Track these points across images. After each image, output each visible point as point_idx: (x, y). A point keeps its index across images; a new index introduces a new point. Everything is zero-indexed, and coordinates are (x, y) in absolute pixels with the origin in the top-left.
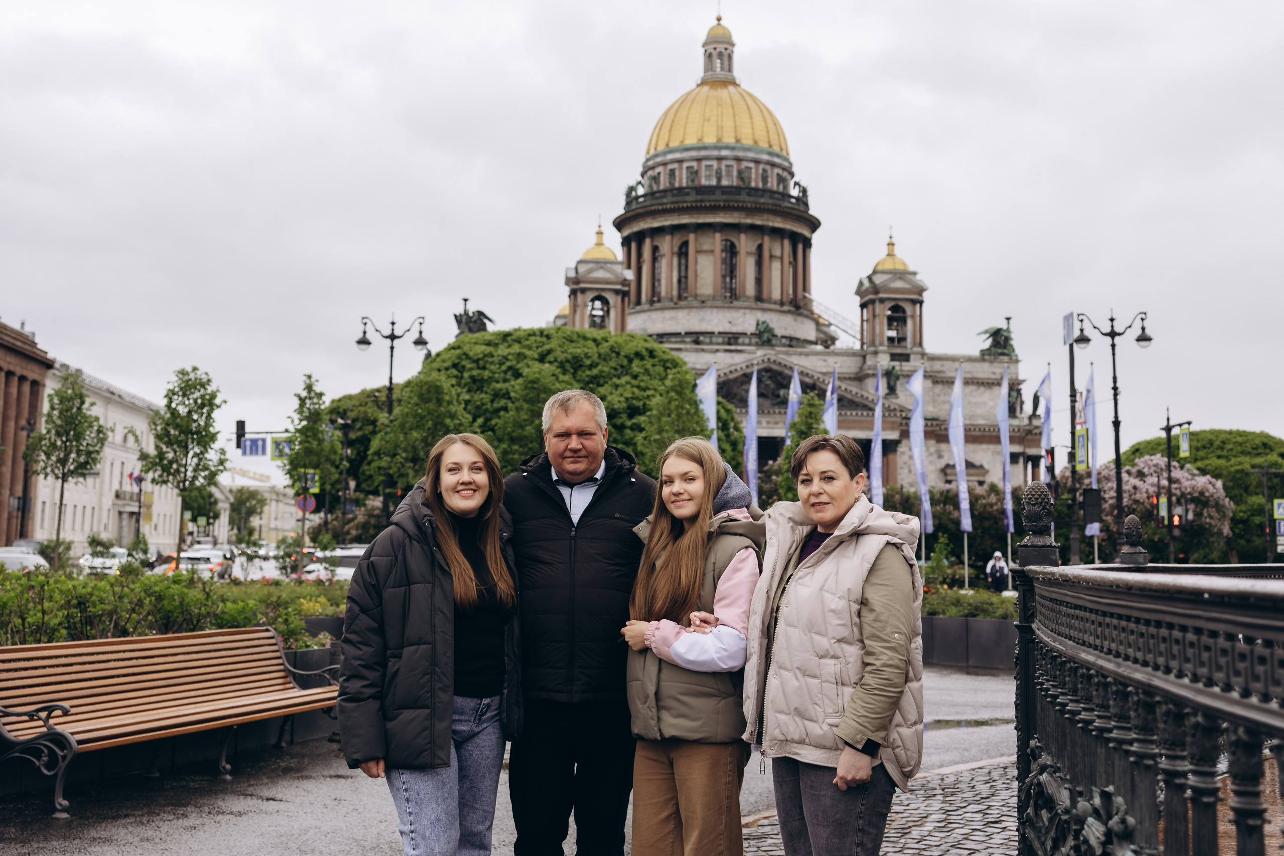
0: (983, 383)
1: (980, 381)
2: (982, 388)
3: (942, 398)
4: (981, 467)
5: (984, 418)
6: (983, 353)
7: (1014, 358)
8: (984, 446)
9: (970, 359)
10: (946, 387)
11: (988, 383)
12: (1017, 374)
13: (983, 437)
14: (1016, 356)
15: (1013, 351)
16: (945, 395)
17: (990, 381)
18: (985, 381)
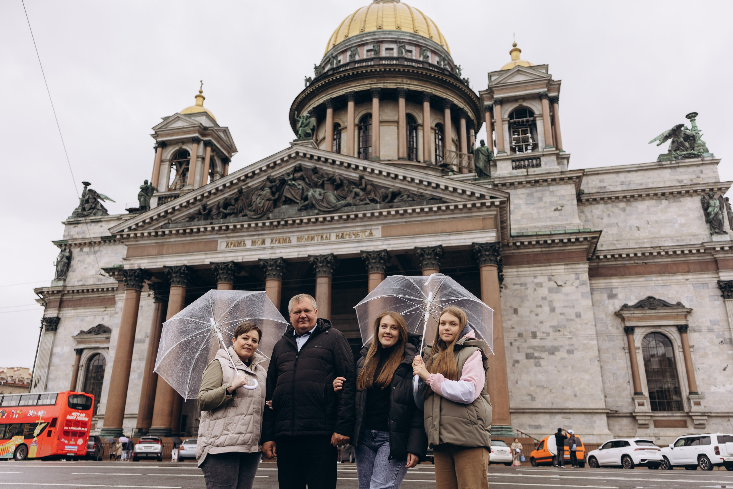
0: (663, 194)
1: (659, 192)
2: (664, 202)
3: (606, 220)
4: (679, 305)
5: (672, 238)
6: (661, 158)
7: (707, 158)
8: (680, 277)
9: (641, 169)
10: (609, 206)
11: (672, 193)
12: (717, 177)
13: (676, 264)
14: (712, 155)
15: (707, 151)
16: (609, 215)
17: (675, 190)
18: (667, 191)
